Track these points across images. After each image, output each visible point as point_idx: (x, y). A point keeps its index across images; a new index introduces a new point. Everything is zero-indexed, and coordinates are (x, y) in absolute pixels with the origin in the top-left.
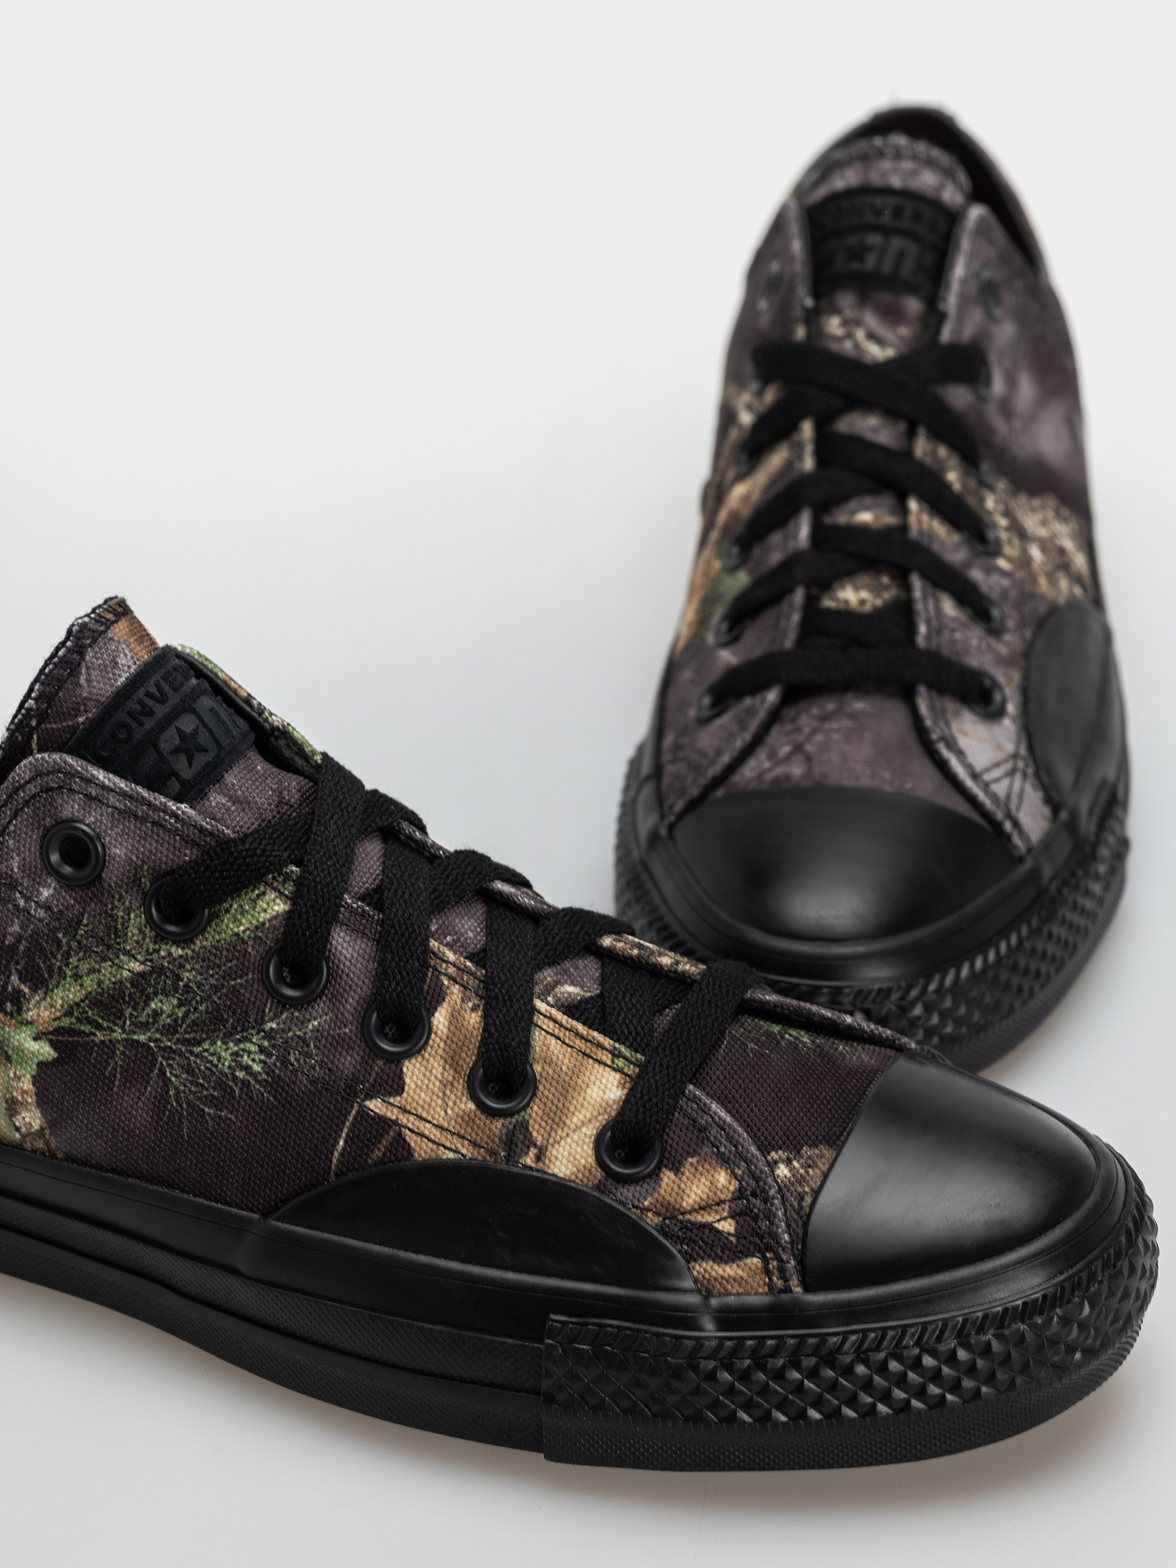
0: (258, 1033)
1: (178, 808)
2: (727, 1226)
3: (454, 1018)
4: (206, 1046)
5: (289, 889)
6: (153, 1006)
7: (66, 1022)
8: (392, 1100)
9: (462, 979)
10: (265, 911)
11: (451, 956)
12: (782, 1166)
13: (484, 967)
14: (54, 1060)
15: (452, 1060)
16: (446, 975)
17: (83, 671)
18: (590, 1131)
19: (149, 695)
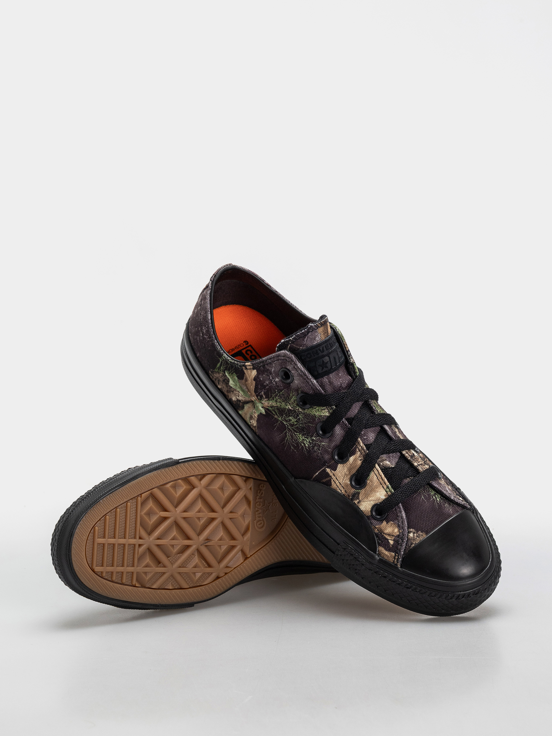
0: (310, 438)
1: (313, 381)
2: (391, 542)
3: (355, 460)
4: (298, 434)
5: (331, 411)
6: (290, 418)
7: (270, 409)
8: (332, 471)
9: (362, 451)
10: (323, 413)
11: (362, 444)
12: (412, 533)
13: (368, 450)
14: (264, 415)
15: (350, 470)
16: (358, 448)
17: (306, 338)
18: (373, 503)
19: (320, 350)
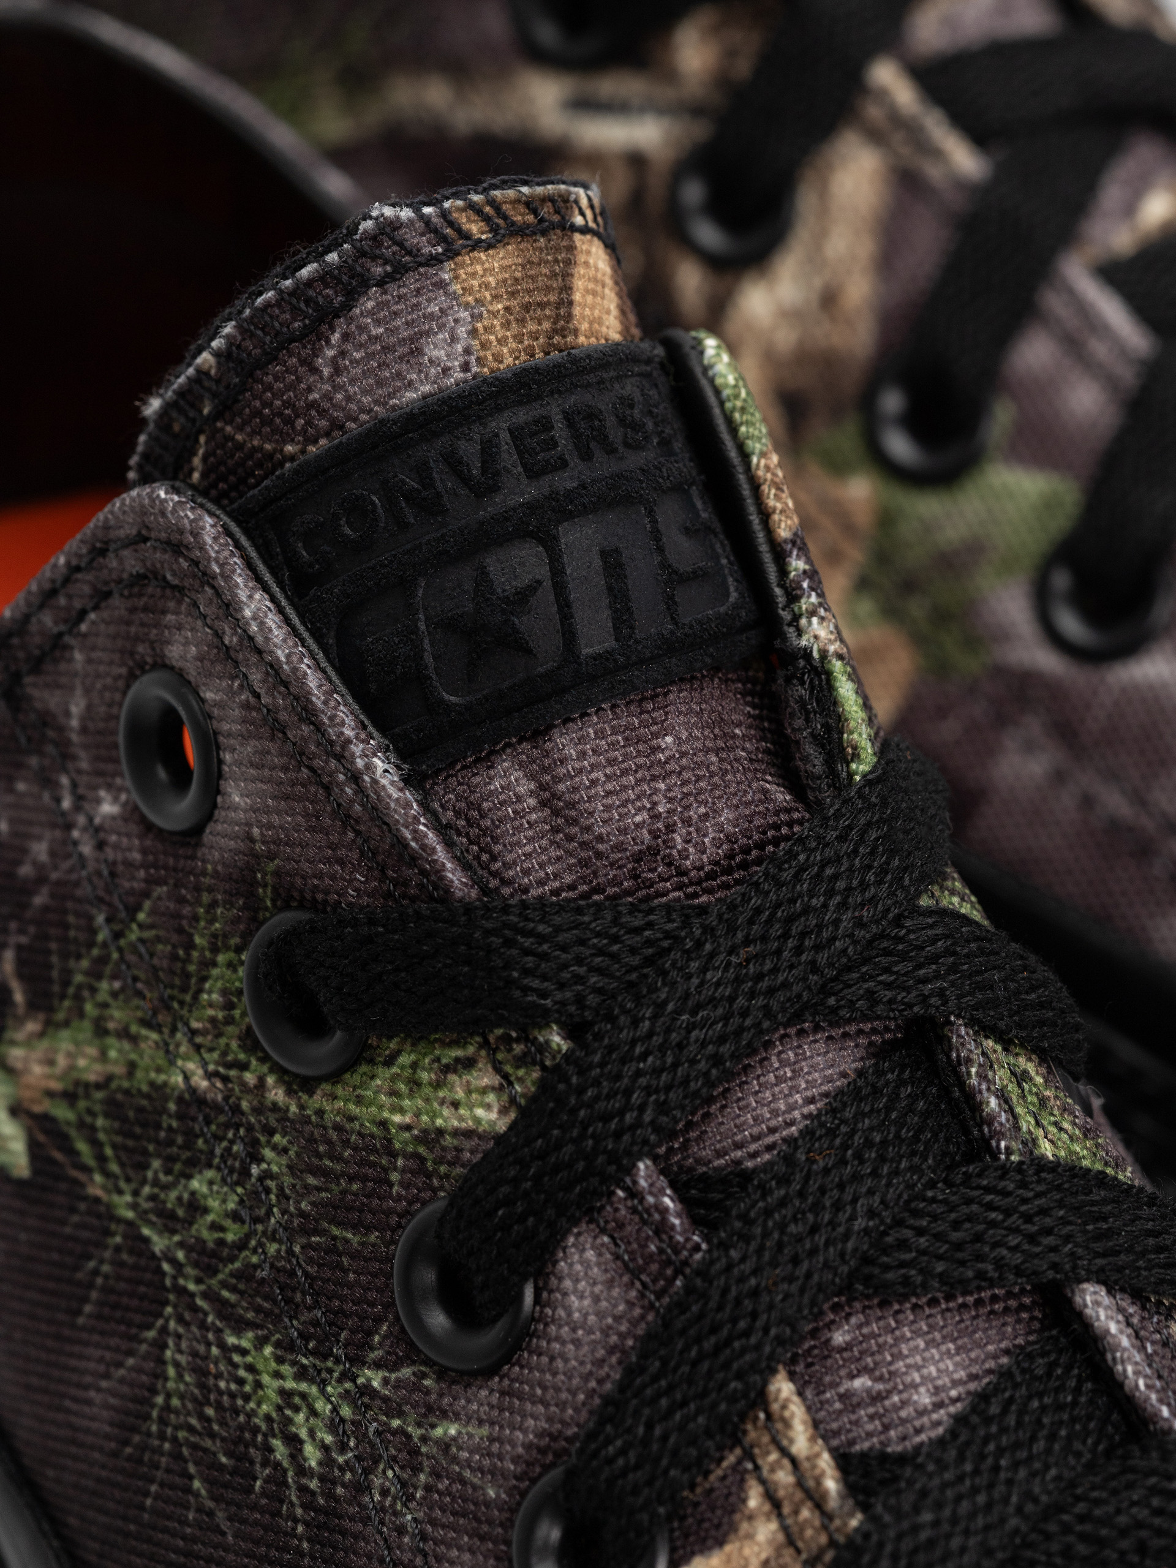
0: (344, 1376)
1: (369, 767)
4: (249, 1340)
5: (525, 1083)
6: (195, 1184)
7: (63, 1113)
9: (796, 1512)
10: (456, 1105)
11: (801, 1440)
13: (865, 1507)
14: (21, 1183)
16: (763, 1482)
17: (335, 338)
19: (454, 463)
